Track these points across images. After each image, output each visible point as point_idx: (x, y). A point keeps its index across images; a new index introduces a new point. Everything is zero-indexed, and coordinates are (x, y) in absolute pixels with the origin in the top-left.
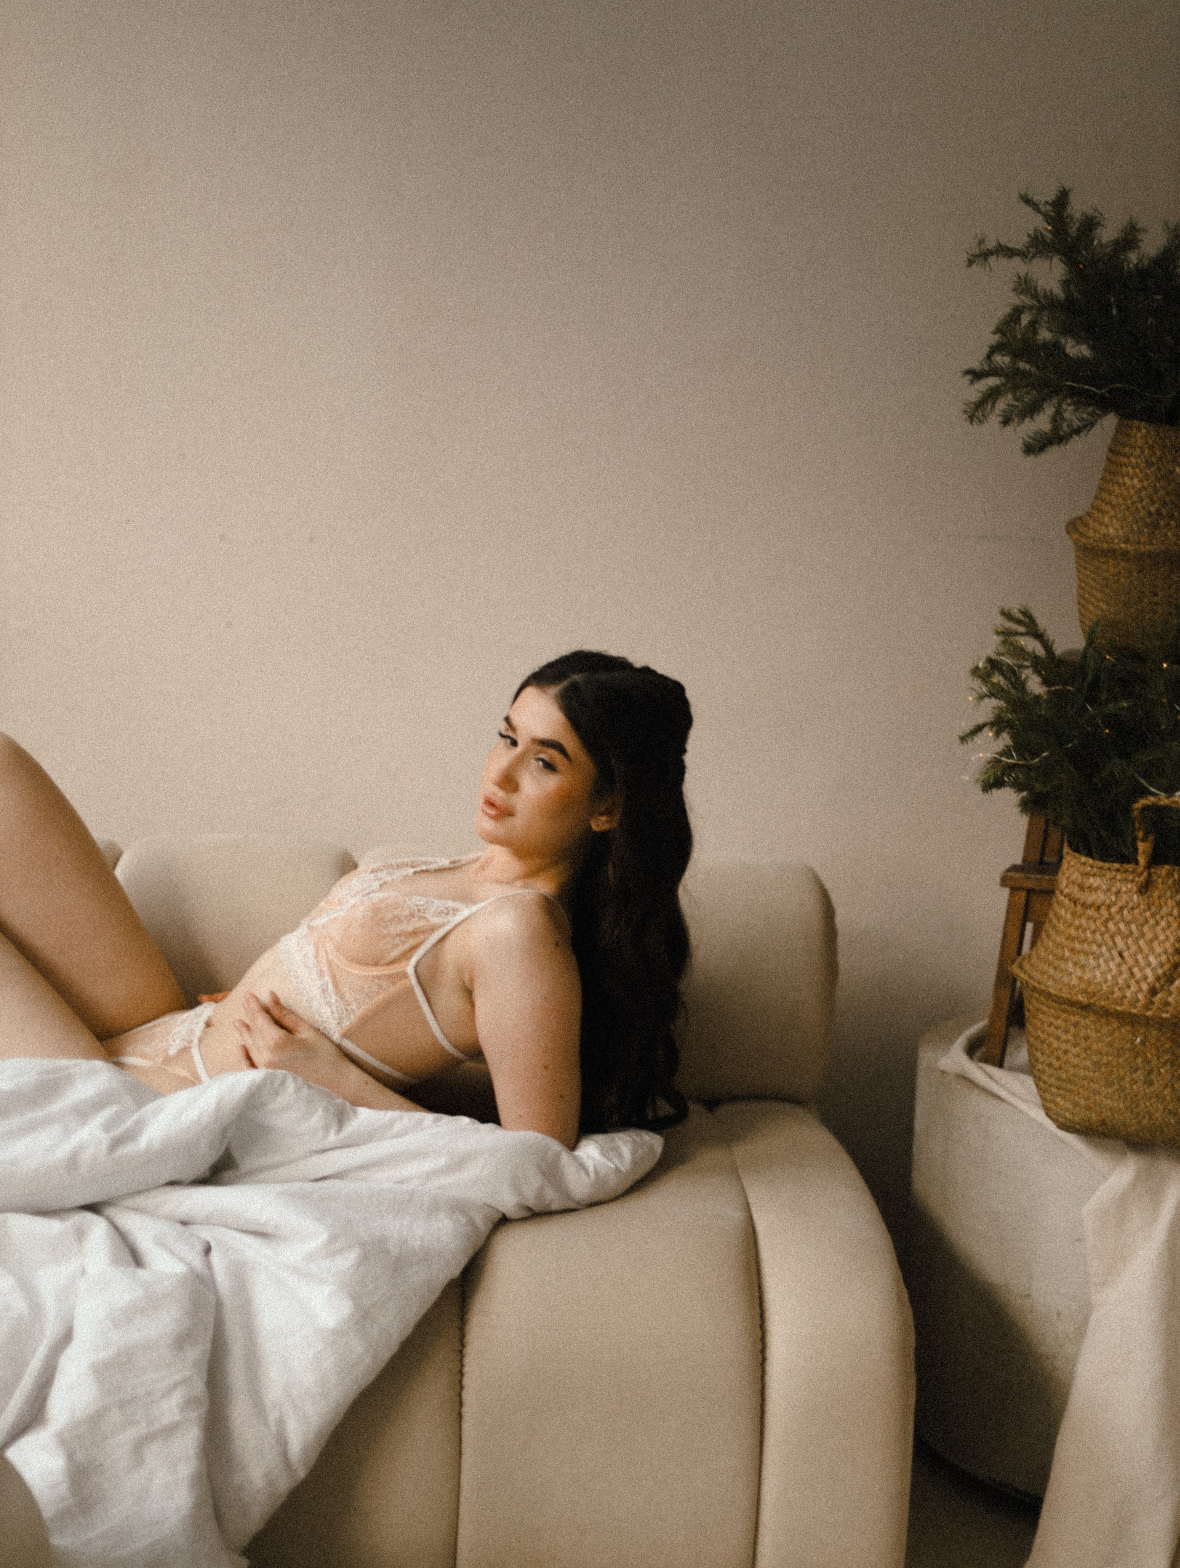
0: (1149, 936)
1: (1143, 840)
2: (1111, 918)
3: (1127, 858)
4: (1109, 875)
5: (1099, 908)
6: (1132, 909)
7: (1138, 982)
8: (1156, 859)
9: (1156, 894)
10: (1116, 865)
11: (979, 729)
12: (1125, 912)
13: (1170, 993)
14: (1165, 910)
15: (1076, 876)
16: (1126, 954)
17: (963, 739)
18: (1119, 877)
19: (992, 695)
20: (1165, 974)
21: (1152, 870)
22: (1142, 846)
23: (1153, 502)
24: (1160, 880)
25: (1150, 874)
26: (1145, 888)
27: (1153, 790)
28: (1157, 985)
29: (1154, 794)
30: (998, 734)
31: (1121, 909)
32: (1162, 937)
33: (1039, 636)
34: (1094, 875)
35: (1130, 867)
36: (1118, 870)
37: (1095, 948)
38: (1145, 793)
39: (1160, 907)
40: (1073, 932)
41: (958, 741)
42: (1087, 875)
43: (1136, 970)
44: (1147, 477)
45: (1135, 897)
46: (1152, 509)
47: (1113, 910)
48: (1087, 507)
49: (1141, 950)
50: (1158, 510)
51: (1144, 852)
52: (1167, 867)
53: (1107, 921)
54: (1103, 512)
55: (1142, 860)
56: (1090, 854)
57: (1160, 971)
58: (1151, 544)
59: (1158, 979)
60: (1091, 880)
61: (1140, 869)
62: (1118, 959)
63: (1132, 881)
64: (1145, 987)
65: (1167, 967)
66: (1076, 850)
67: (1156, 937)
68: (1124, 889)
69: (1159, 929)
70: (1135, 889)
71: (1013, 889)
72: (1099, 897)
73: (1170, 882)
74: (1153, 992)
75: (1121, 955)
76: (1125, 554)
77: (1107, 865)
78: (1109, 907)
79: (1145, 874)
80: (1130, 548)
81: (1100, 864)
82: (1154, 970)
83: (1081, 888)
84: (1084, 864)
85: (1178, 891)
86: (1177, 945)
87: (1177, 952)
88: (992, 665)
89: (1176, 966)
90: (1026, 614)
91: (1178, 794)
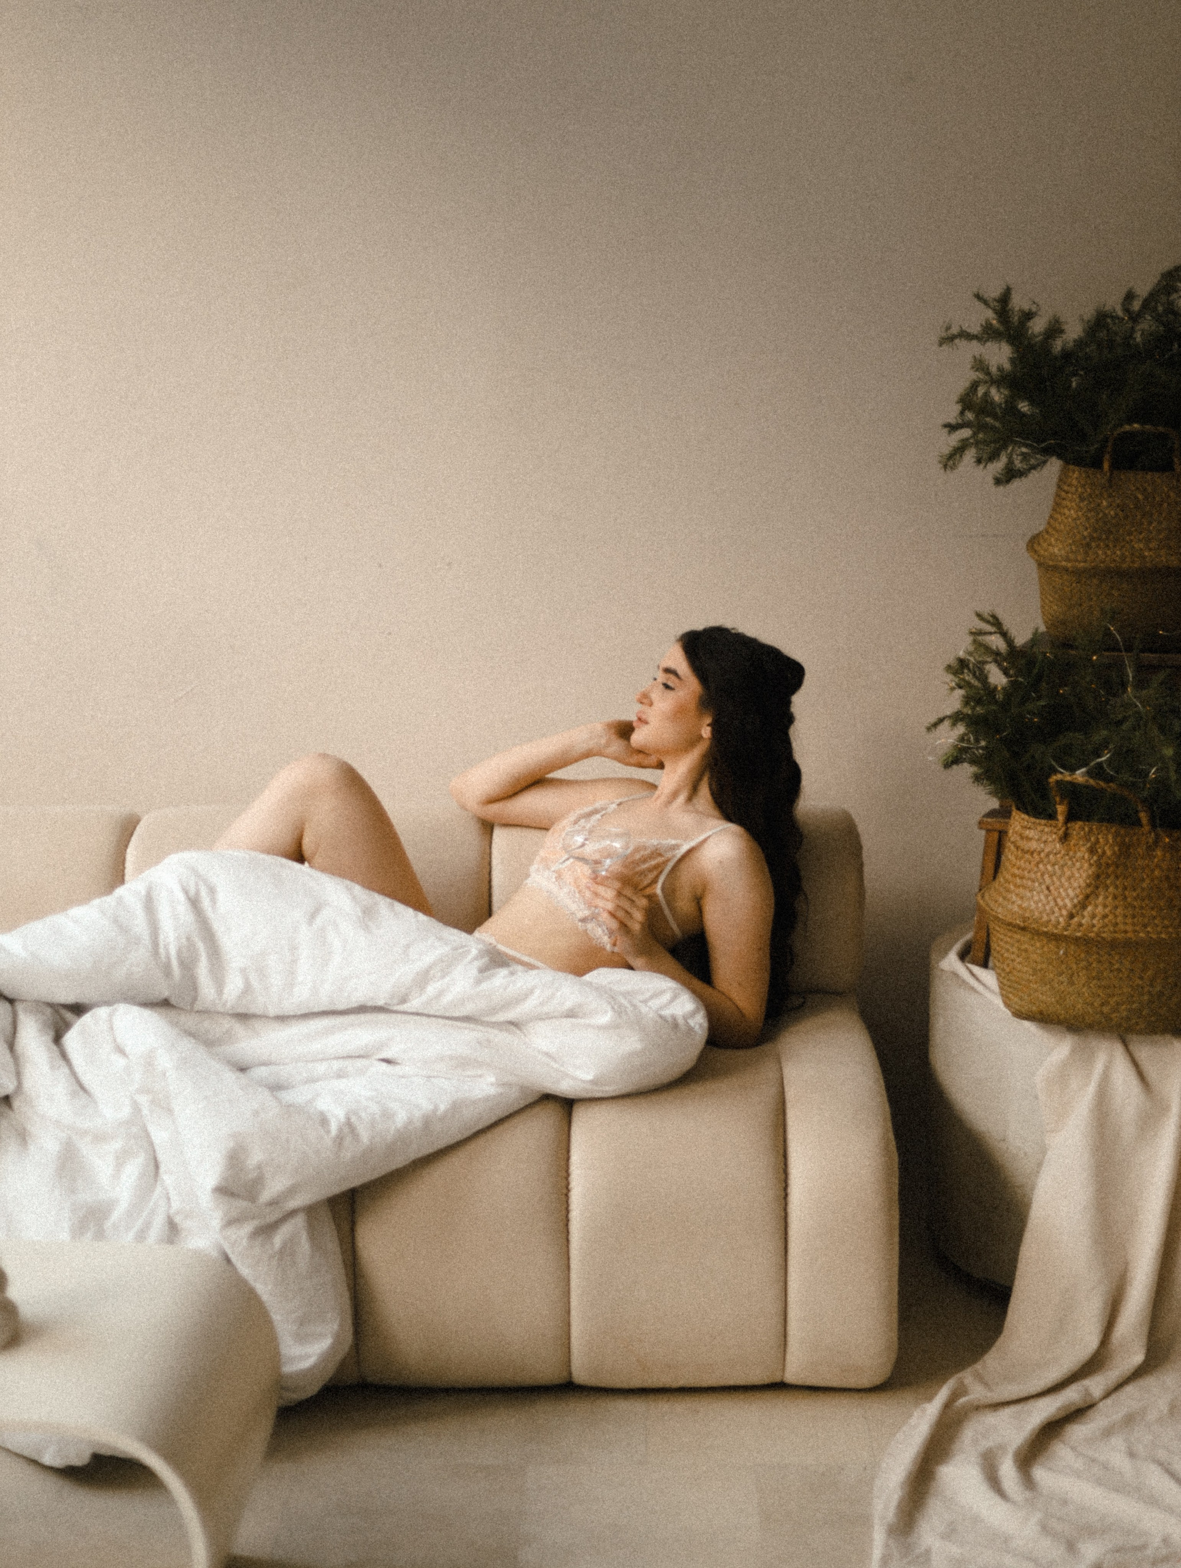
0: (1068, 873)
1: (1060, 804)
2: (1041, 861)
3: (1052, 816)
4: (1040, 828)
5: (1032, 853)
6: (1056, 854)
7: (1060, 909)
8: (1071, 817)
9: (1073, 842)
10: (1043, 822)
11: (940, 721)
12: (1051, 856)
13: (1083, 917)
14: (1079, 854)
15: (1018, 828)
16: (1052, 888)
17: (929, 728)
18: (1046, 829)
19: (961, 687)
20: (1079, 902)
21: (1069, 825)
22: (1060, 809)
23: (1086, 528)
24: (1075, 833)
25: (1067, 829)
26: (1065, 837)
27: (1060, 769)
28: (1074, 911)
29: (1061, 773)
30: (954, 725)
31: (1048, 855)
32: (1077, 875)
33: (1004, 635)
34: (1029, 828)
35: (1053, 822)
36: (1045, 825)
37: (1030, 883)
38: (1056, 772)
39: (1075, 852)
40: (1016, 872)
41: (925, 731)
42: (1025, 828)
43: (1059, 900)
44: (1080, 509)
45: (1058, 846)
46: (1085, 533)
47: (1042, 855)
48: (1041, 528)
49: (1062, 886)
50: (1090, 535)
51: (1062, 814)
52: (1080, 823)
53: (1038, 863)
54: (1051, 535)
55: (1061, 818)
56: (1027, 812)
57: (1076, 901)
58: (1086, 561)
59: (1075, 906)
60: (1027, 832)
61: (1060, 825)
62: (1046, 892)
63: (1055, 833)
64: (1064, 912)
65: (1081, 897)
66: (1018, 809)
67: (1073, 875)
68: (1050, 839)
69: (1074, 870)
70: (1057, 840)
71: (989, 831)
72: (1033, 845)
73: (1083, 833)
74: (1071, 916)
75: (1048, 888)
76: (1066, 570)
77: (1038, 821)
78: (1039, 853)
79: (1063, 829)
80: (1069, 564)
81: (1033, 820)
82: (1071, 900)
83: (1022, 838)
84: (1023, 819)
85: (1089, 840)
86: (1088, 881)
87: (1088, 885)
88: (962, 663)
89: (1087, 897)
90: (994, 616)
91: (1078, 772)
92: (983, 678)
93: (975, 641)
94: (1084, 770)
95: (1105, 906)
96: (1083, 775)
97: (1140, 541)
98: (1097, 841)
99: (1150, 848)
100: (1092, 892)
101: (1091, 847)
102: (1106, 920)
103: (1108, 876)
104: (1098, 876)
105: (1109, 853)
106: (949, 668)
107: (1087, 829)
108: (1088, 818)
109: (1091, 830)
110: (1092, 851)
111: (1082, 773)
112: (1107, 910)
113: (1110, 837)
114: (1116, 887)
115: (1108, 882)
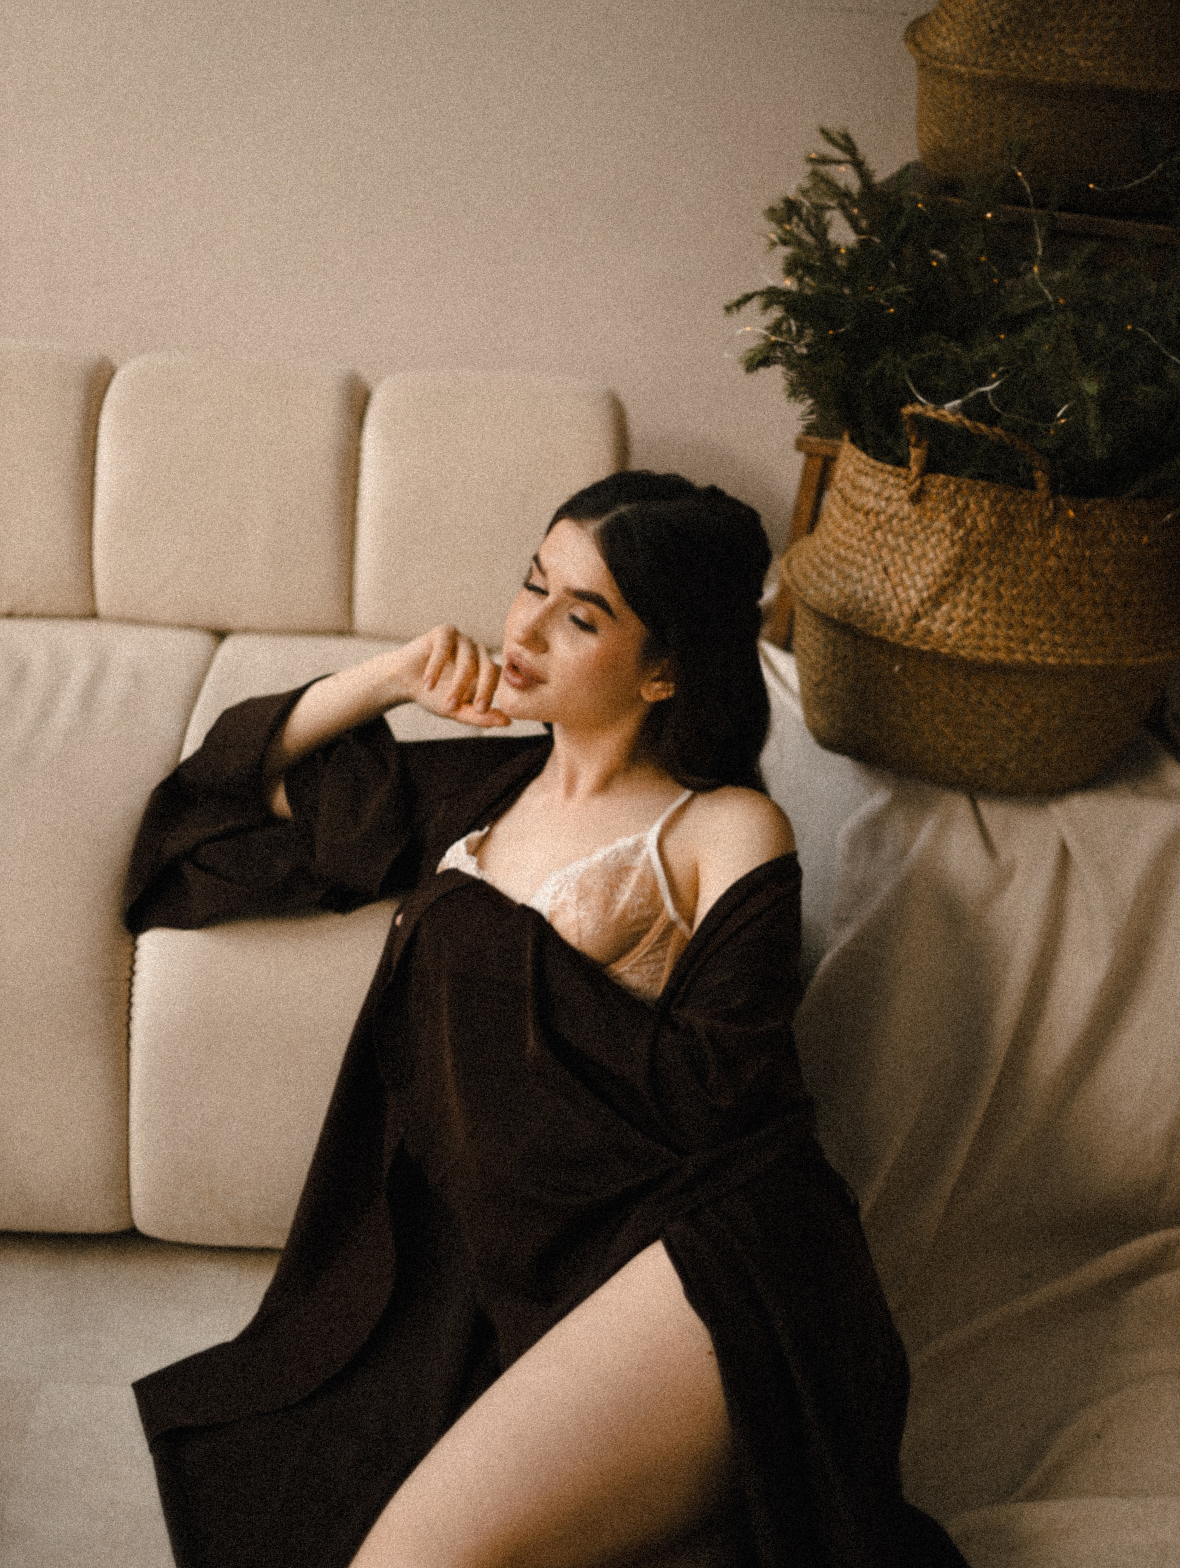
0: (918, 551)
1: (916, 446)
2: (879, 527)
3: (901, 462)
4: (881, 477)
5: (867, 514)
6: (902, 520)
7: (900, 604)
8: (930, 467)
9: (929, 505)
10: (889, 468)
11: (747, 298)
12: (895, 522)
13: (934, 619)
14: (937, 525)
15: (851, 469)
16: (891, 570)
17: (728, 309)
18: (891, 480)
19: (785, 243)
20: (930, 596)
21: (926, 479)
22: (914, 453)
23: (995, 16)
24: (934, 491)
25: (922, 483)
26: (917, 498)
27: (921, 399)
28: (920, 610)
29: (922, 404)
30: (766, 307)
31: (890, 519)
32: (931, 555)
33: (858, 165)
34: (867, 474)
35: (902, 471)
36: (890, 473)
37: (859, 557)
38: (914, 401)
39: (931, 520)
40: (840, 535)
41: (723, 312)
42: (859, 472)
43: (899, 590)
45: (906, 507)
46: (994, 25)
47: (882, 518)
48: (930, 8)
49: (907, 567)
50: (1001, 26)
51: (917, 460)
52: (942, 476)
53: (875, 529)
54: (943, 22)
55: (915, 469)
56: (864, 449)
57: (925, 594)
58: (990, 67)
59: (923, 602)
60: (863, 478)
61: (912, 477)
62: (882, 575)
63: (905, 488)
64: (906, 610)
65: (934, 589)
66: (853, 440)
67: (924, 555)
68: (895, 496)
69: (928, 547)
70: (906, 497)
71: (809, 455)
72: (870, 502)
73: (945, 493)
74: (916, 617)
75: (885, 569)
76: (960, 76)
77: (880, 465)
78: (878, 514)
79: (918, 483)
80: (963, 69)
81: (872, 462)
82: (920, 591)
83: (854, 487)
84: (858, 458)
85: (953, 504)
86: (947, 567)
87: (946, 574)
88: (791, 207)
89: (943, 590)
90: (847, 138)
91: (949, 405)
92: (820, 231)
93: (814, 173)
94: (957, 402)
95: (969, 606)
96: (954, 411)
97: (1073, 43)
98: (967, 506)
99: (1046, 525)
100: (951, 585)
101: (957, 514)
102: (968, 630)
103: (977, 561)
104: (961, 560)
105: (981, 525)
106: (771, 213)
107: (952, 487)
108: (954, 472)
109: (958, 490)
110: (957, 522)
111: (954, 408)
112: (970, 614)
113: (986, 502)
114: (988, 579)
115: (976, 570)
